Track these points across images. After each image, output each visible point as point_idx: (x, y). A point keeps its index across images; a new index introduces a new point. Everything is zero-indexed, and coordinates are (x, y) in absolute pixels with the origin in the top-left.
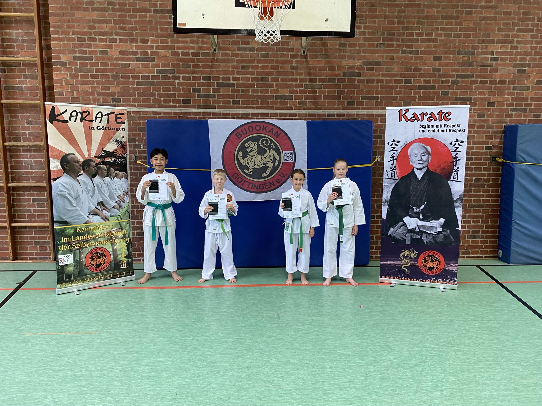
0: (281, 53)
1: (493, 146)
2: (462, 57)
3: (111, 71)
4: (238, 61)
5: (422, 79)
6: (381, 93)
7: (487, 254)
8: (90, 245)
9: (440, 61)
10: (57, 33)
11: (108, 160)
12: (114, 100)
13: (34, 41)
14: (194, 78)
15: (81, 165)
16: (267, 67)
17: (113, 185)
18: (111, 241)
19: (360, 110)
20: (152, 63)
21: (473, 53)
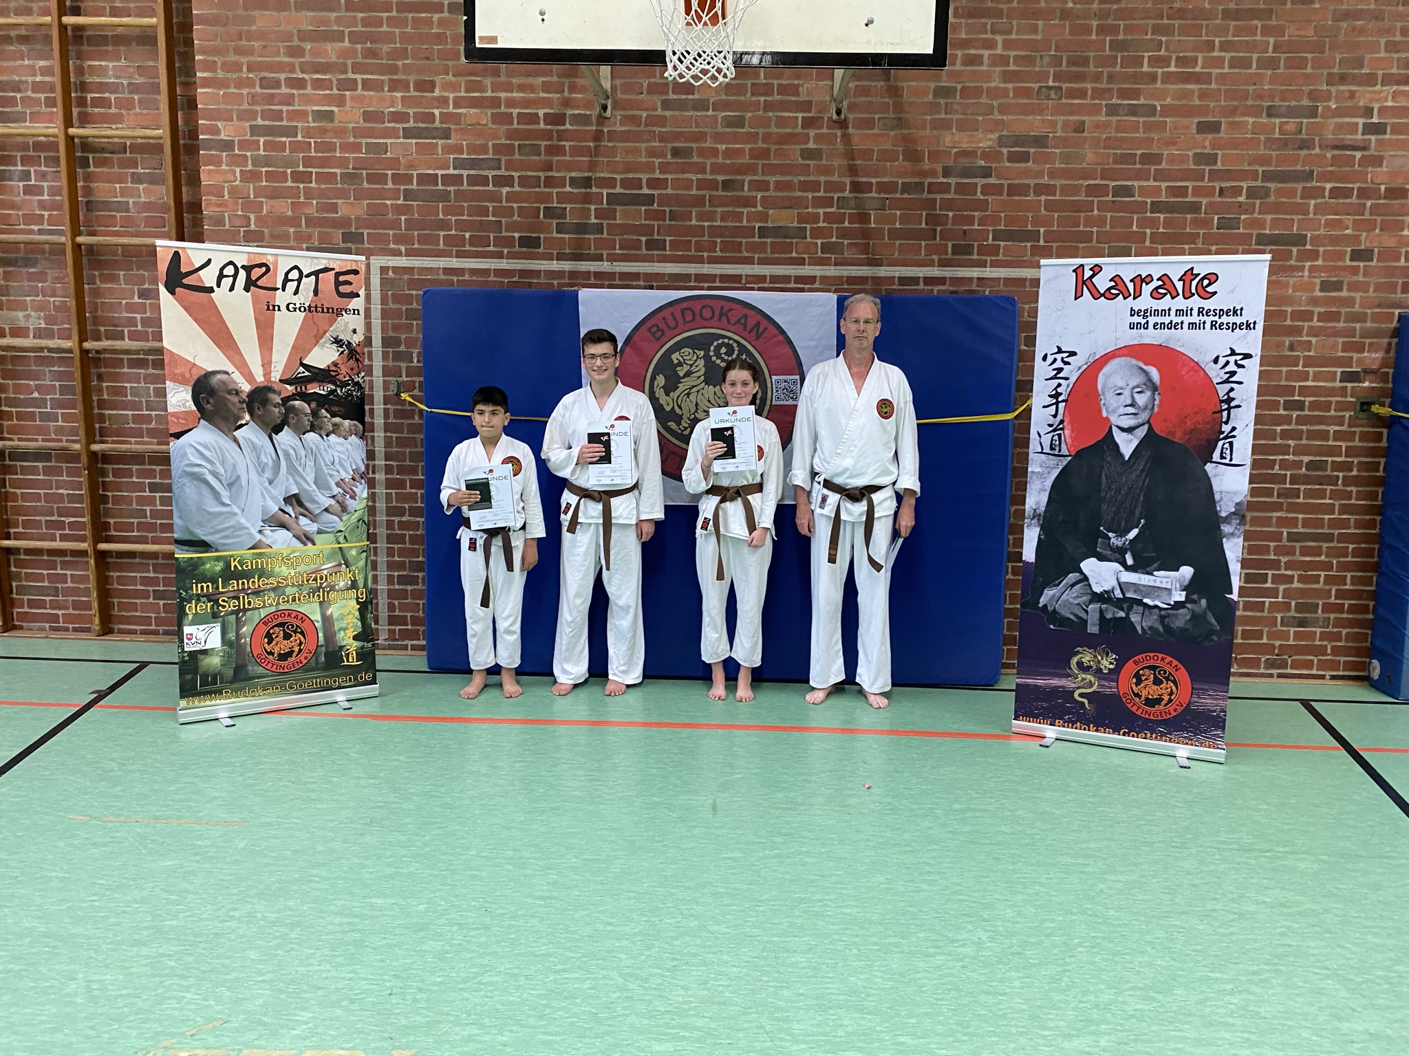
0: (779, 114)
1: (1365, 371)
2: (1281, 124)
3: (343, 163)
4: (662, 139)
5: (1164, 185)
6: (1047, 222)
7: (1339, 670)
8: (264, 602)
9: (1217, 136)
10: (210, 66)
11: (314, 389)
12: (347, 237)
13: (155, 88)
14: (550, 182)
15: (244, 401)
16: (739, 152)
17: (327, 453)
18: (319, 595)
19: (988, 269)
20: (443, 141)
21: (1313, 112)
